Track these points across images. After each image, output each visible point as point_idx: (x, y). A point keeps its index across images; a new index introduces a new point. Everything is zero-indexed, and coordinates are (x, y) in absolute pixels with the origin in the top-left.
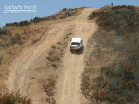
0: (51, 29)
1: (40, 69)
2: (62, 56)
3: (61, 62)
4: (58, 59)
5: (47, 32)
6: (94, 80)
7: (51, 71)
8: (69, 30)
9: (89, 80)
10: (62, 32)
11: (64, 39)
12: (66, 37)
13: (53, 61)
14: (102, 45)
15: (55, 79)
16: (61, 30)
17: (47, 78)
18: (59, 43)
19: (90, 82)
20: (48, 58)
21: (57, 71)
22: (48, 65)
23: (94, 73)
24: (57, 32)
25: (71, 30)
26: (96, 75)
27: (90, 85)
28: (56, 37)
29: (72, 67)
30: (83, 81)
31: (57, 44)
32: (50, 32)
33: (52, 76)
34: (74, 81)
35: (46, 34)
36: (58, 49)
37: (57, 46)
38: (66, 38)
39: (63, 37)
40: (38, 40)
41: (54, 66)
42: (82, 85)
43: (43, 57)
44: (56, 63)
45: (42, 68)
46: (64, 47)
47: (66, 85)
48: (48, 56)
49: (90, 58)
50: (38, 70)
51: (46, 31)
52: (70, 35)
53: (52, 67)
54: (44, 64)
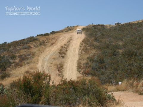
0: (61, 37)
2: (67, 52)
3: (66, 55)
4: (65, 53)
6: (84, 64)
7: (61, 59)
8: (70, 38)
9: (81, 64)
10: (67, 39)
11: (68, 42)
13: (62, 54)
14: (88, 46)
15: (63, 64)
17: (59, 63)
18: (65, 45)
19: (81, 65)
20: (59, 53)
21: (64, 59)
22: (59, 56)
23: (84, 60)
24: (64, 39)
26: (85, 62)
27: (81, 66)
28: (63, 41)
29: (72, 57)
30: (78, 64)
32: (60, 39)
33: (62, 62)
34: (73, 64)
35: (58, 40)
37: (64, 46)
40: (54, 43)
41: (63, 57)
42: (77, 67)
43: (57, 52)
44: (63, 55)
45: (56, 58)
46: (68, 47)
47: (69, 67)
48: (59, 51)
49: (82, 52)
50: (54, 59)
51: (58, 38)
52: (71, 40)
53: (62, 58)
54: (57, 56)
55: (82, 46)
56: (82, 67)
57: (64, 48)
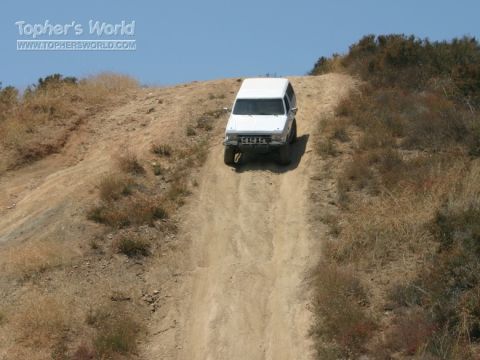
1: (43, 270)
2: (182, 203)
3: (174, 229)
5: (99, 117)
7: (118, 275)
8: (212, 97)
10: (178, 109)
11: (191, 133)
12: (200, 126)
13: (126, 224)
16: (169, 103)
18: (162, 152)
20: (96, 216)
21: (153, 274)
22: (95, 247)
24: (152, 110)
25: (223, 97)
27: (374, 326)
28: (147, 130)
29: (246, 251)
31: (154, 157)
32: (113, 117)
33: (119, 299)
34: (265, 316)
35: (93, 123)
36: (157, 174)
37: (149, 162)
38: (196, 131)
39: (183, 129)
40: (51, 150)
41: (135, 251)
42: (317, 333)
44: (146, 233)
45: (60, 267)
46: (190, 164)
47: (214, 342)
50: (35, 274)
51: (92, 113)
52: (218, 117)
54: (74, 247)
55: (341, 146)
56: (382, 337)
57: (150, 173)
